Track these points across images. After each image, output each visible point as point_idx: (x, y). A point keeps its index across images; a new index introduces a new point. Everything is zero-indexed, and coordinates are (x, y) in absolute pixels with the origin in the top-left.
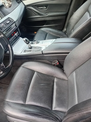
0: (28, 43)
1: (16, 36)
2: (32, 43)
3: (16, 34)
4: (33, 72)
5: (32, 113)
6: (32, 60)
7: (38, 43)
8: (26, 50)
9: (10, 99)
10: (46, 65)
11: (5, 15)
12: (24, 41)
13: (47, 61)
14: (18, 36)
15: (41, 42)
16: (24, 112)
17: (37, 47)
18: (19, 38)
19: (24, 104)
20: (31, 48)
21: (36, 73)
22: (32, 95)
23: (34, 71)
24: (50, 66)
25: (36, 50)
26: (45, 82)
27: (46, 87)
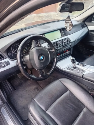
0: (74, 63)
1: (67, 54)
2: (78, 64)
3: (67, 52)
4: (66, 89)
5: (46, 122)
6: (71, 79)
7: (84, 66)
8: (69, 68)
9: (37, 100)
10: (82, 89)
11: (66, 35)
12: (71, 60)
13: (85, 86)
14: (69, 54)
15: (87, 66)
16: (40, 117)
17: (81, 69)
18: (69, 56)
19: (45, 111)
20: (75, 68)
21: (68, 92)
22: (55, 108)
23: (68, 89)
24: (86, 92)
25: (78, 72)
26: (72, 105)
27: (71, 110)
